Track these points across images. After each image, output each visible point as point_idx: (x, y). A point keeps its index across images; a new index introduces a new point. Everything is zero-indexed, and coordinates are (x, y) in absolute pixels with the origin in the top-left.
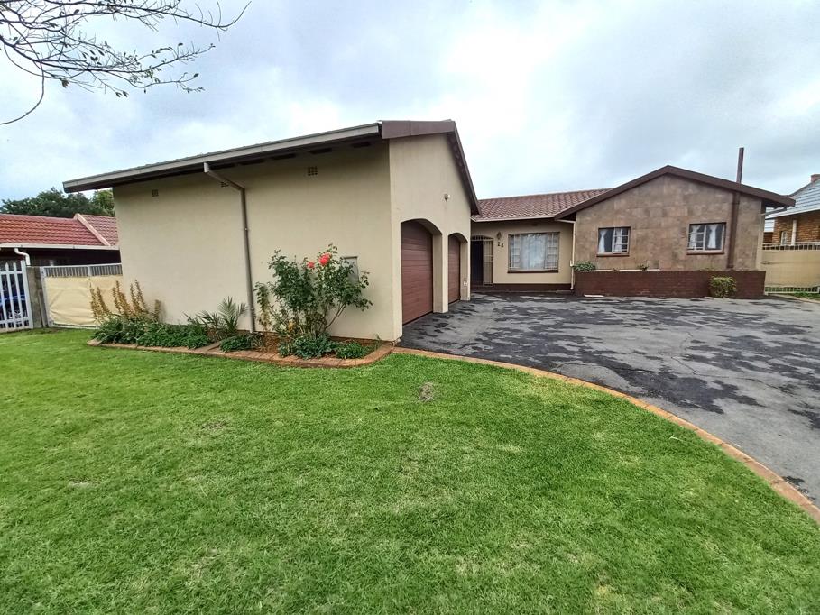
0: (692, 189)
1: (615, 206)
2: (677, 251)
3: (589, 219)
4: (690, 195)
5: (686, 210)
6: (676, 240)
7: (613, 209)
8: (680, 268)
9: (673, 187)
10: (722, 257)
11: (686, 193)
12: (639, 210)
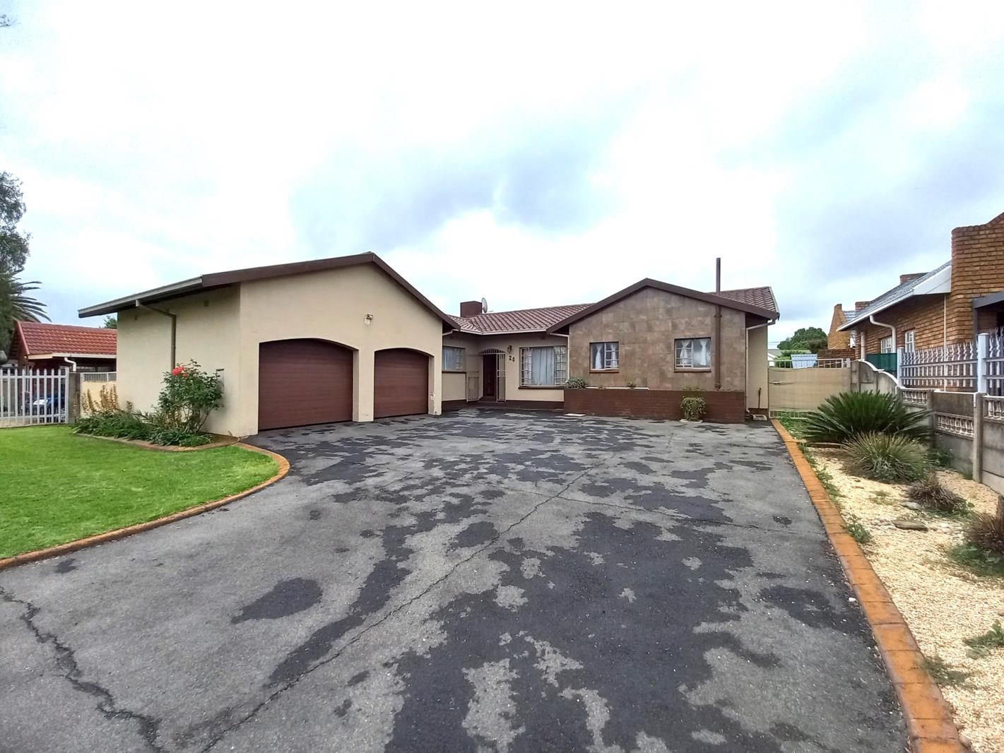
0: (674, 302)
1: (604, 319)
2: (664, 368)
3: (580, 333)
4: (672, 308)
5: (670, 324)
6: (662, 356)
7: (602, 322)
8: (668, 386)
9: (655, 300)
10: (709, 375)
11: (669, 306)
12: (626, 324)
